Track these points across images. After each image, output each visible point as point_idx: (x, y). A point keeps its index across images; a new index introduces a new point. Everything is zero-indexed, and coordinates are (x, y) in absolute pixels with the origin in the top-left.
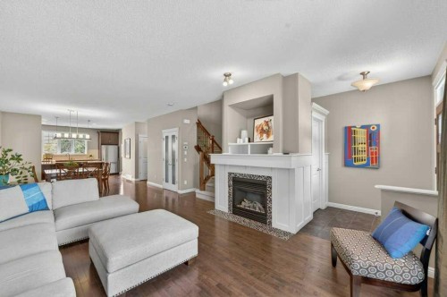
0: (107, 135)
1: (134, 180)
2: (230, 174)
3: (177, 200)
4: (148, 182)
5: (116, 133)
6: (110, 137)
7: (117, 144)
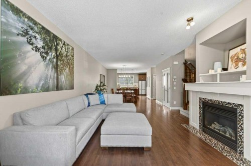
0: (141, 76)
1: (150, 98)
2: (201, 99)
3: (169, 113)
4: (156, 101)
5: (145, 74)
6: (142, 76)
7: (146, 80)
